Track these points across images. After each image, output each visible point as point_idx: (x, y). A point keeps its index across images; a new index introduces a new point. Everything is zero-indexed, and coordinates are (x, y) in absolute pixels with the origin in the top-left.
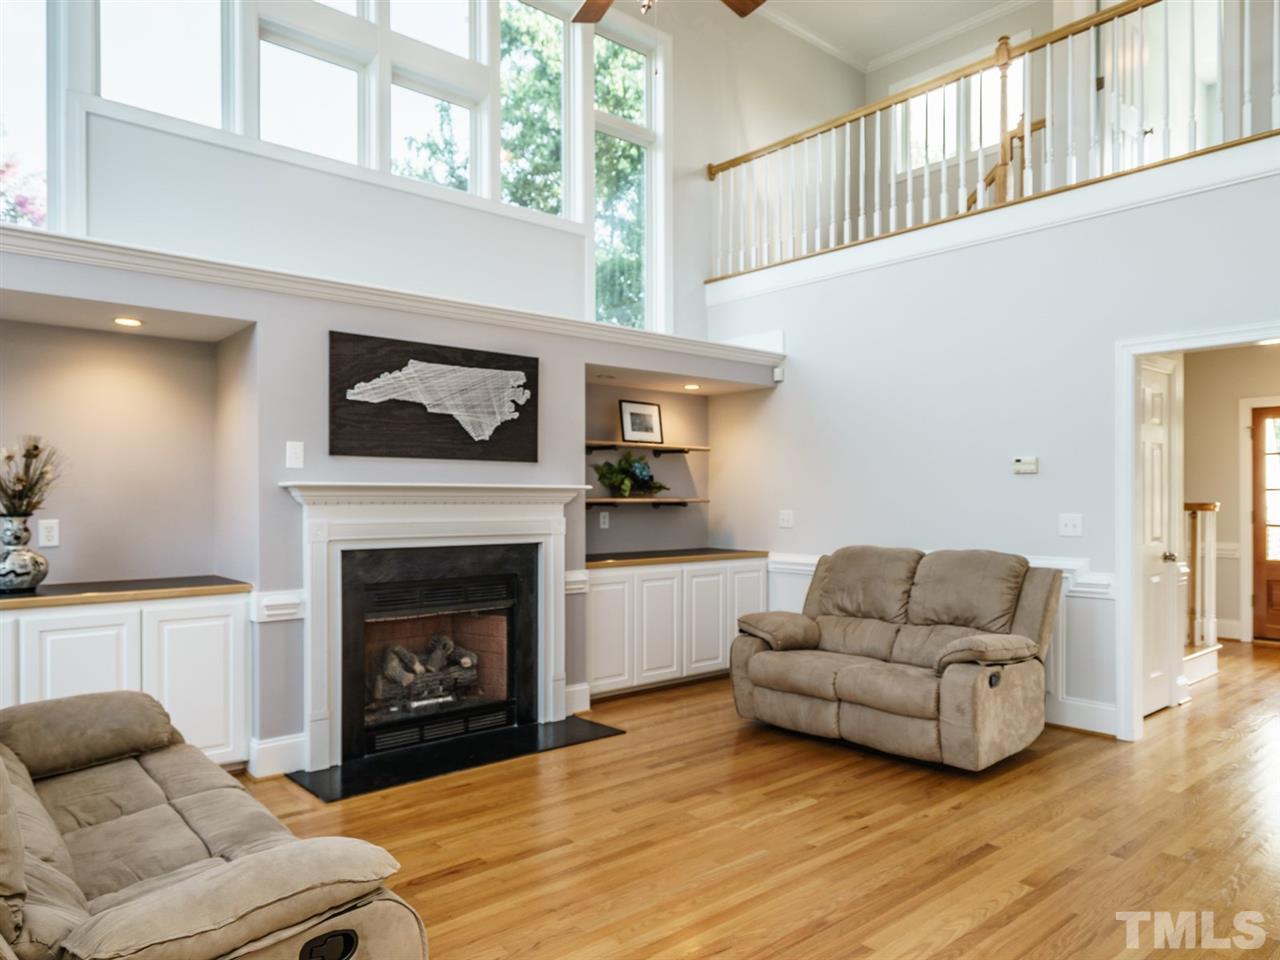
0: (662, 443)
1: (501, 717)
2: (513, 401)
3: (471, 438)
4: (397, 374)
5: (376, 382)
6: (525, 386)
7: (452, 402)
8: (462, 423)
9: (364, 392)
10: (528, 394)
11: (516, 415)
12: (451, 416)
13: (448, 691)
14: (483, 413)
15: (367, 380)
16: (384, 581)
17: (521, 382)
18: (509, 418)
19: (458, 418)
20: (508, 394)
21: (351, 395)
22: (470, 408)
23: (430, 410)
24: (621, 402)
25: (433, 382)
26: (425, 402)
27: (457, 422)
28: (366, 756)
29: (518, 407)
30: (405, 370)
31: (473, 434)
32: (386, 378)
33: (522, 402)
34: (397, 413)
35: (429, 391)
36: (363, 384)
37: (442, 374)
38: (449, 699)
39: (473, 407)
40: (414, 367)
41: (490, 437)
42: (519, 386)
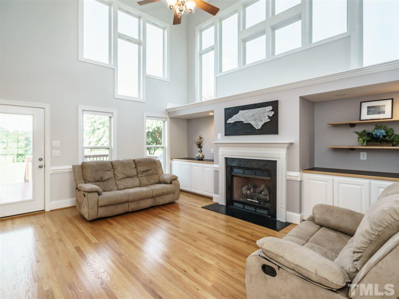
0: (392, 118)
1: (265, 212)
2: (268, 116)
3: (255, 129)
4: (237, 115)
5: (233, 118)
6: (272, 110)
7: (250, 120)
8: (253, 125)
9: (231, 121)
10: (273, 113)
11: (269, 120)
12: (250, 123)
13: (258, 199)
14: (259, 121)
15: (231, 118)
16: (234, 166)
17: (271, 110)
18: (267, 121)
19: (252, 124)
20: (267, 114)
21: (228, 122)
22: (255, 120)
23: (244, 123)
24: (361, 103)
25: (245, 115)
26: (243, 121)
27: (252, 125)
28: (231, 206)
29: (269, 117)
30: (239, 113)
31: (256, 128)
32: (235, 116)
33: (271, 115)
34: (238, 124)
35: (244, 118)
36: (230, 119)
37: (247, 112)
38: (257, 201)
39: (256, 120)
40: (241, 112)
41: (261, 128)
42: (270, 111)
